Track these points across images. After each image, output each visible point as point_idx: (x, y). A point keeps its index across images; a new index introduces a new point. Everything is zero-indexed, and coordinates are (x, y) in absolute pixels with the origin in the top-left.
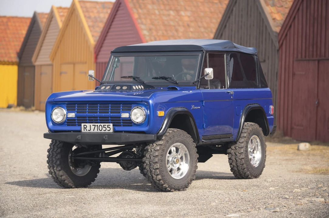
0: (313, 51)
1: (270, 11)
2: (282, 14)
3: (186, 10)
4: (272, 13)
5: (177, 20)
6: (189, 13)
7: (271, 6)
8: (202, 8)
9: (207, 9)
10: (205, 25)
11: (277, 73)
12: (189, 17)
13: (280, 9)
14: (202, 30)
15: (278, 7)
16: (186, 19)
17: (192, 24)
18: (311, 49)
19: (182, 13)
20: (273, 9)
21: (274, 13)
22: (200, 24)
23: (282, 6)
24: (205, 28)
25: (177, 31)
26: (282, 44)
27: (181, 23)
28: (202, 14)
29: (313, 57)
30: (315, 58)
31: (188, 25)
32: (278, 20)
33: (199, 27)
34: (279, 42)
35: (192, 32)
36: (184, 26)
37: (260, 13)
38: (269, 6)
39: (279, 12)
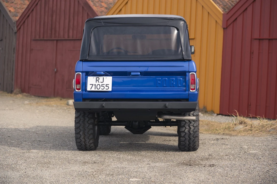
0: (51, 33)
1: (6, 6)
2: (14, 8)
11: (14, 49)
13: (12, 4)
18: (49, 32)
20: (7, 4)
21: (9, 7)
26: (20, 28)
29: (51, 38)
30: (53, 38)
32: (12, 12)
34: (17, 27)
38: (5, 2)
39: (11, 7)
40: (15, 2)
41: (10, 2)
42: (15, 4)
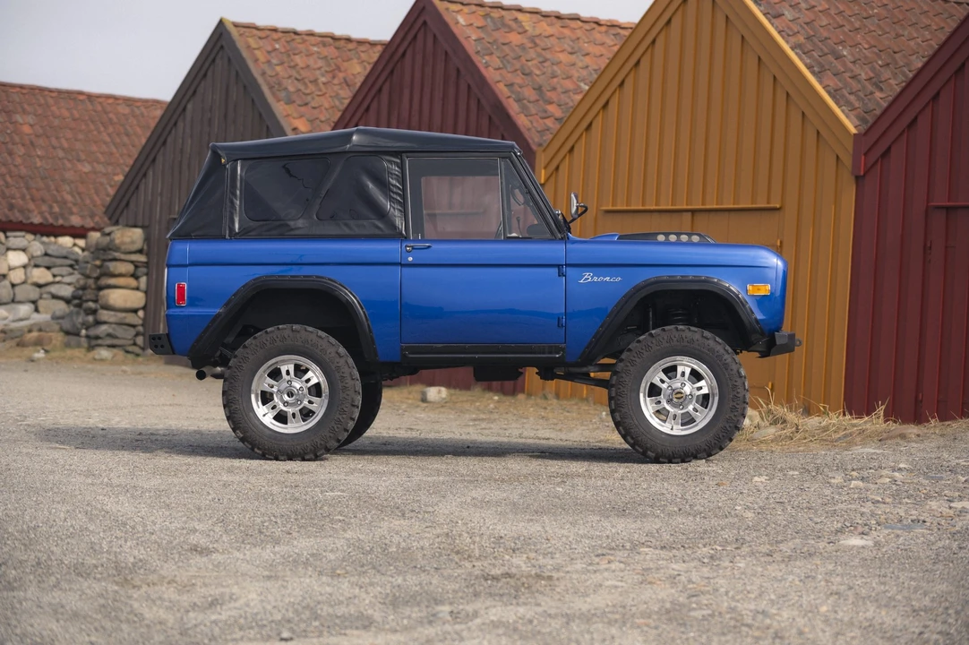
1: (285, 114)
2: (308, 121)
3: (24, 112)
4: (288, 116)
5: (9, 131)
6: (30, 119)
7: (286, 104)
8: (54, 108)
9: (66, 114)
10: (66, 145)
12: (31, 126)
13: (303, 109)
14: (61, 154)
15: (300, 106)
16: (26, 129)
17: (41, 141)
19: (18, 118)
20: (290, 109)
21: (294, 118)
22: (54, 141)
23: (306, 104)
24: (63, 149)
25: (11, 153)
27: (17, 139)
28: (56, 122)
31: (32, 143)
33: (54, 148)
35: (38, 156)
36: (23, 145)
37: (260, 115)
38: (282, 103)
39: (301, 117)
40: (313, 104)
41: (299, 102)
42: (314, 108)
